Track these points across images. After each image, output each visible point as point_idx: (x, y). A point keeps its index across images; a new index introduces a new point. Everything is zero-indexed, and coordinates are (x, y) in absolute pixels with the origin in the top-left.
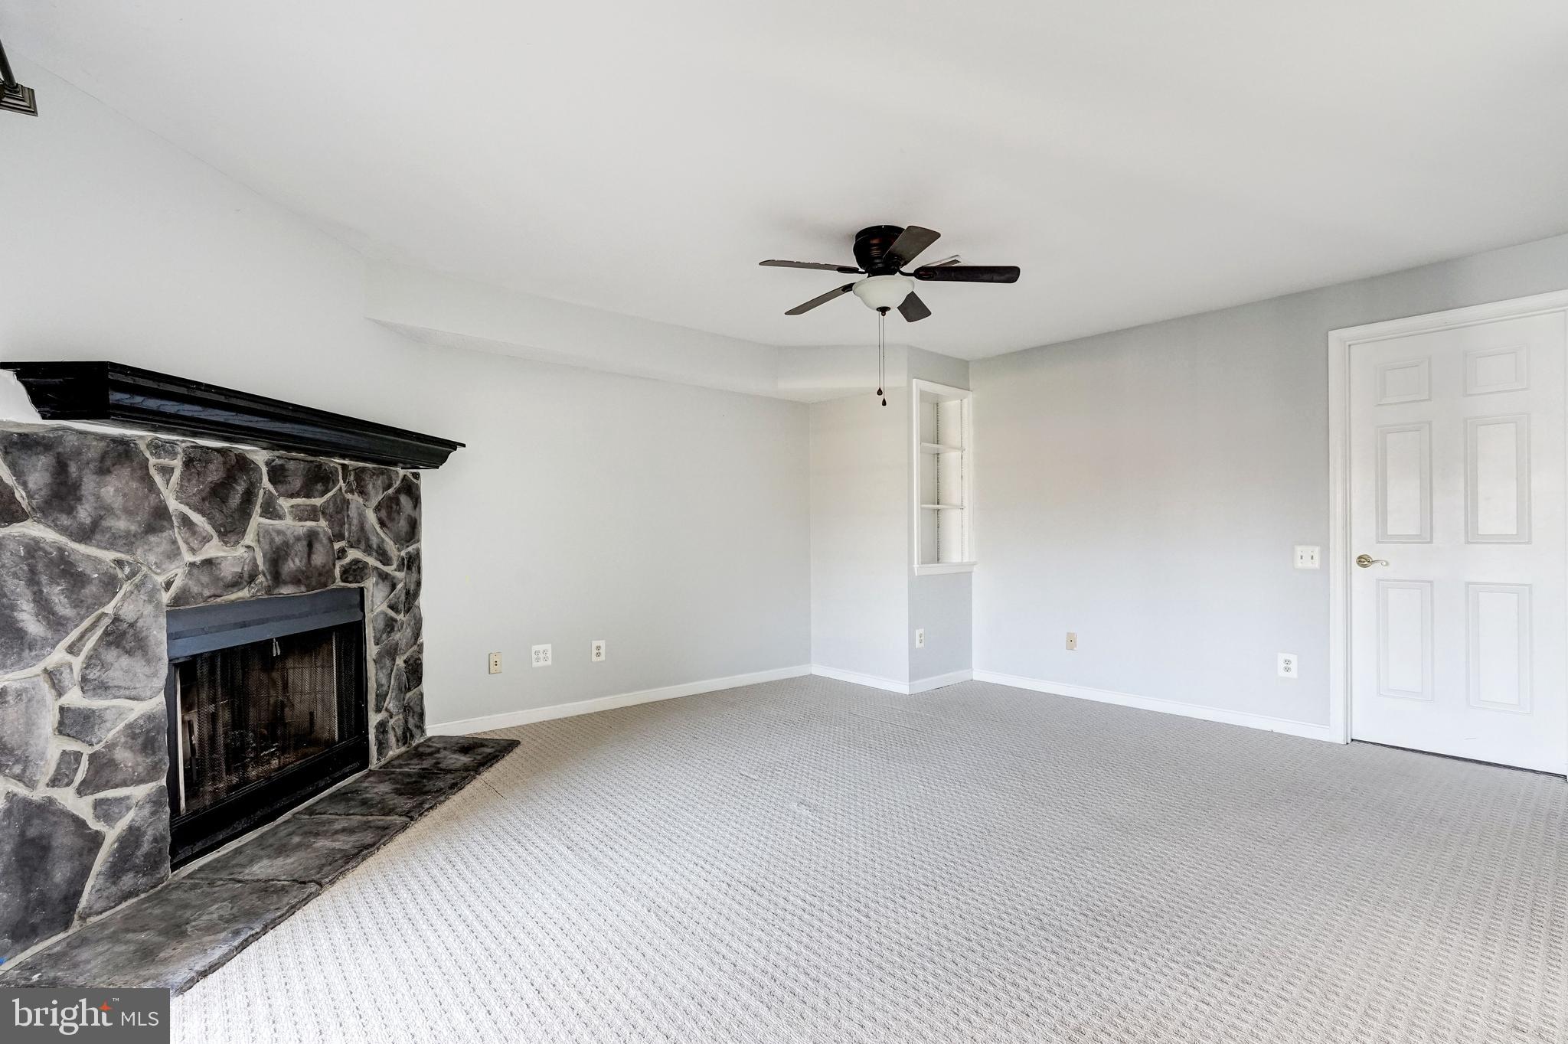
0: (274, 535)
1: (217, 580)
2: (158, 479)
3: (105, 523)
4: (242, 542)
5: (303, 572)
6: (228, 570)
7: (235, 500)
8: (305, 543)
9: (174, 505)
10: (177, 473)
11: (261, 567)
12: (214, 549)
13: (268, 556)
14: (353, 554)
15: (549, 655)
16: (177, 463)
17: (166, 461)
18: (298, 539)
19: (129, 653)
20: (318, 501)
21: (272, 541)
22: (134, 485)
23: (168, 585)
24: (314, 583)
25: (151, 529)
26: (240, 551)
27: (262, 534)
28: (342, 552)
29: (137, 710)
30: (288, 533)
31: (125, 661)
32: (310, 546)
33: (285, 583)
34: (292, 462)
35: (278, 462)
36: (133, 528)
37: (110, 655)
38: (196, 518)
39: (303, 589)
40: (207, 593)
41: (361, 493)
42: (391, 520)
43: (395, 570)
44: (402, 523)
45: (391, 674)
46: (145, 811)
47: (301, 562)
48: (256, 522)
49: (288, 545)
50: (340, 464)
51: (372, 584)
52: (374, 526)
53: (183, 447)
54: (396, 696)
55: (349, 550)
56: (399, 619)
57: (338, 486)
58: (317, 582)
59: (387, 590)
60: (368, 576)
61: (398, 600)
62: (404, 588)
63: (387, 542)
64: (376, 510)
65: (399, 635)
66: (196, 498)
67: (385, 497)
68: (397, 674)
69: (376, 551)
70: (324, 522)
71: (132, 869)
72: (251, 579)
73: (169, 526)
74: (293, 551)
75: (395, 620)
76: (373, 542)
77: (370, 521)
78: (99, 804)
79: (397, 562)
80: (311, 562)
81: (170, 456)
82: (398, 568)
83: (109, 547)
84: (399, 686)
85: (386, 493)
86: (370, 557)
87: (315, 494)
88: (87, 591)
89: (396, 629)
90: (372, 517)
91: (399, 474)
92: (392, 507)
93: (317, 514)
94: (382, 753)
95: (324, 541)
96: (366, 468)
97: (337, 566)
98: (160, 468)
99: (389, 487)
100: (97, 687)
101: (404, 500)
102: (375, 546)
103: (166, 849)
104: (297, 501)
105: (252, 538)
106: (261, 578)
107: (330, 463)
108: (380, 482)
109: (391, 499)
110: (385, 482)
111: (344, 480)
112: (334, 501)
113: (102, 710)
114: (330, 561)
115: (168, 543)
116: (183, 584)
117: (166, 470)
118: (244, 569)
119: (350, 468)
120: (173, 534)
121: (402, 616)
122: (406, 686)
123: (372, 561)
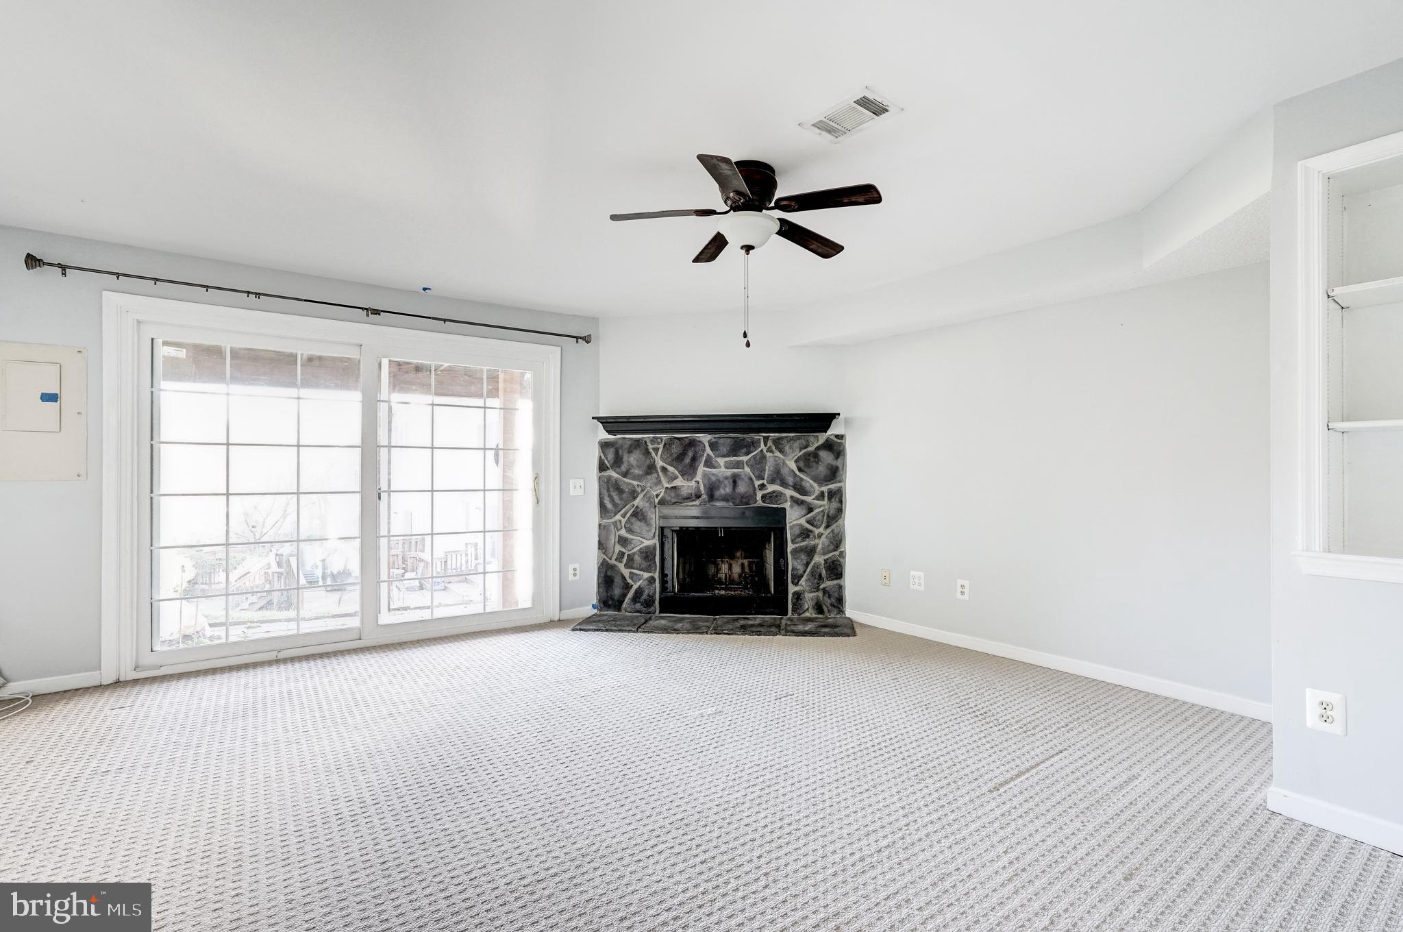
0: (711, 476)
1: (678, 496)
2: (653, 454)
3: (632, 471)
4: (694, 480)
5: (730, 495)
6: (685, 492)
7: (687, 460)
8: (731, 481)
9: (660, 463)
10: (661, 450)
11: (703, 492)
12: (679, 482)
13: (707, 486)
14: (771, 488)
15: (922, 581)
16: (661, 446)
17: (656, 446)
18: (726, 478)
19: (640, 520)
20: (745, 459)
21: (709, 479)
22: (640, 456)
23: (657, 496)
24: (738, 502)
25: (646, 474)
26: (693, 484)
27: (705, 475)
28: (762, 486)
29: (647, 543)
30: (720, 475)
31: (639, 523)
32: (735, 482)
33: (718, 500)
34: (722, 439)
35: (714, 440)
36: (641, 473)
37: (633, 520)
38: (671, 469)
39: (731, 504)
40: (674, 501)
41: (780, 452)
42: (812, 467)
43: (813, 499)
44: (822, 469)
45: (807, 564)
46: (646, 583)
47: (728, 490)
48: (701, 469)
49: (719, 481)
50: (764, 437)
51: (791, 506)
52: (793, 471)
53: (664, 438)
54: (809, 579)
55: (768, 485)
56: (817, 531)
57: (760, 449)
58: (741, 501)
59: (804, 512)
60: (786, 501)
61: (817, 519)
62: (823, 511)
63: (808, 481)
64: (796, 461)
65: (817, 541)
66: (669, 460)
67: (805, 453)
68: (814, 566)
69: (792, 486)
70: (747, 470)
71: (639, 602)
72: (698, 496)
73: (657, 472)
74: (723, 485)
75: (811, 531)
76: (790, 480)
77: (790, 469)
78: (631, 573)
79: (816, 494)
80: (736, 491)
81: (659, 443)
82: (817, 498)
83: (634, 480)
84: (812, 574)
85: (805, 450)
86: (788, 490)
87: (741, 454)
88: (624, 495)
89: (811, 537)
90: (793, 466)
91: (820, 437)
92: (809, 459)
93: (738, 465)
94: (796, 611)
95: (746, 480)
96: (787, 437)
97: (759, 494)
98: (654, 449)
99: (806, 447)
100: (630, 531)
101: (824, 454)
102: (791, 484)
103: (654, 602)
104: (727, 459)
105: (699, 477)
106: (704, 497)
107: (756, 436)
108: (797, 444)
109: (809, 454)
110: (802, 444)
111: (765, 445)
112: (754, 457)
113: (632, 539)
114: (751, 490)
115: (657, 478)
116: (663, 496)
117: (656, 450)
118: (693, 492)
119: (770, 438)
120: (658, 475)
121: (821, 530)
122: (820, 575)
123: (789, 493)
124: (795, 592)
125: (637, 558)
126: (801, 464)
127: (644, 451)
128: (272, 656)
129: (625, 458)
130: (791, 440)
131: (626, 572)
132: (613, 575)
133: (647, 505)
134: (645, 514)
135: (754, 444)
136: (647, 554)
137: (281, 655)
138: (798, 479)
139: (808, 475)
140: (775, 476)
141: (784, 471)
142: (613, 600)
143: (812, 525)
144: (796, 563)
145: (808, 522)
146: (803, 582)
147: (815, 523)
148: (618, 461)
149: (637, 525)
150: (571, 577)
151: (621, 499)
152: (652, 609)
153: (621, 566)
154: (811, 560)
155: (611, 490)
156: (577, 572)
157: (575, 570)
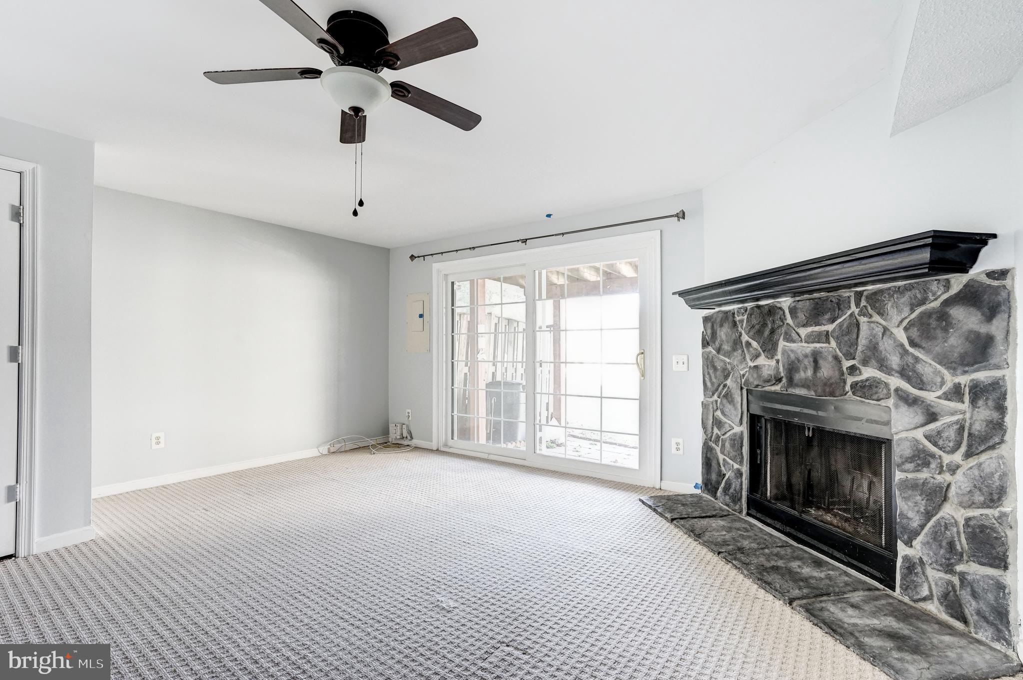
0: (790, 353)
1: (759, 376)
2: (739, 326)
3: (723, 347)
4: (776, 357)
5: (811, 381)
6: (766, 372)
7: (767, 333)
8: (811, 360)
9: (745, 338)
10: (745, 321)
11: (782, 374)
12: (762, 361)
13: (786, 366)
14: (869, 372)
16: (745, 317)
17: (741, 317)
18: (806, 356)
19: (730, 403)
20: (830, 327)
21: (789, 356)
22: (729, 330)
23: (744, 375)
24: (819, 391)
25: (734, 349)
26: (774, 363)
27: (784, 352)
28: (853, 369)
29: (737, 429)
30: (799, 351)
31: (729, 406)
32: (816, 362)
33: (797, 386)
36: (729, 349)
37: (725, 401)
38: (755, 344)
39: (813, 393)
40: (756, 383)
41: (879, 313)
42: (935, 338)
43: (939, 397)
44: (955, 342)
45: (928, 515)
46: (733, 474)
47: (810, 373)
48: (782, 344)
49: (799, 361)
50: (856, 292)
51: (897, 406)
52: (902, 345)
53: (749, 308)
54: (928, 543)
55: (863, 369)
56: (947, 459)
57: (849, 313)
58: (824, 391)
59: (920, 418)
60: (888, 396)
61: (945, 435)
62: (957, 422)
63: (928, 366)
64: (906, 329)
65: (947, 477)
66: (751, 333)
67: (921, 313)
68: (938, 523)
69: (897, 372)
70: (833, 344)
71: (728, 495)
72: (779, 380)
73: (742, 348)
74: (803, 365)
75: (933, 456)
76: (895, 361)
77: (895, 340)
78: (724, 460)
79: (945, 388)
80: (818, 374)
81: (743, 314)
82: (946, 397)
83: (725, 357)
84: (936, 536)
85: (922, 308)
86: (892, 378)
87: (824, 322)
88: (718, 373)
89: (933, 466)
90: (901, 336)
91: (953, 281)
92: (929, 325)
93: (826, 337)
94: (906, 589)
95: (830, 359)
96: (889, 289)
97: (850, 380)
98: (739, 321)
99: (923, 302)
100: (723, 413)
101: (958, 313)
102: (895, 367)
103: (740, 499)
104: (810, 329)
105: (779, 356)
106: (784, 380)
107: (845, 293)
108: (905, 299)
109: (928, 315)
110: (916, 297)
111: (857, 305)
112: (840, 326)
113: (726, 423)
114: (837, 373)
115: (742, 355)
116: (748, 377)
117: (742, 321)
118: (772, 372)
119: (865, 293)
120: (743, 351)
121: (957, 457)
122: (951, 545)
123: (895, 382)
124: (907, 556)
125: (727, 445)
126: (915, 333)
127: (731, 325)
128: (485, 456)
129: (718, 332)
130: (895, 292)
131: (721, 457)
132: (711, 458)
133: (734, 385)
134: (733, 396)
135: (841, 305)
136: (737, 442)
137: (492, 457)
138: (910, 360)
139: (928, 351)
140: (869, 353)
141: (886, 345)
142: (711, 484)
143: (935, 444)
144: (906, 506)
145: (927, 437)
146: (917, 543)
147: (941, 443)
148: (714, 334)
149: (728, 408)
150: (674, 451)
151: (716, 377)
152: (737, 507)
153: (718, 449)
154: (939, 507)
155: (709, 367)
156: (681, 447)
157: (678, 444)
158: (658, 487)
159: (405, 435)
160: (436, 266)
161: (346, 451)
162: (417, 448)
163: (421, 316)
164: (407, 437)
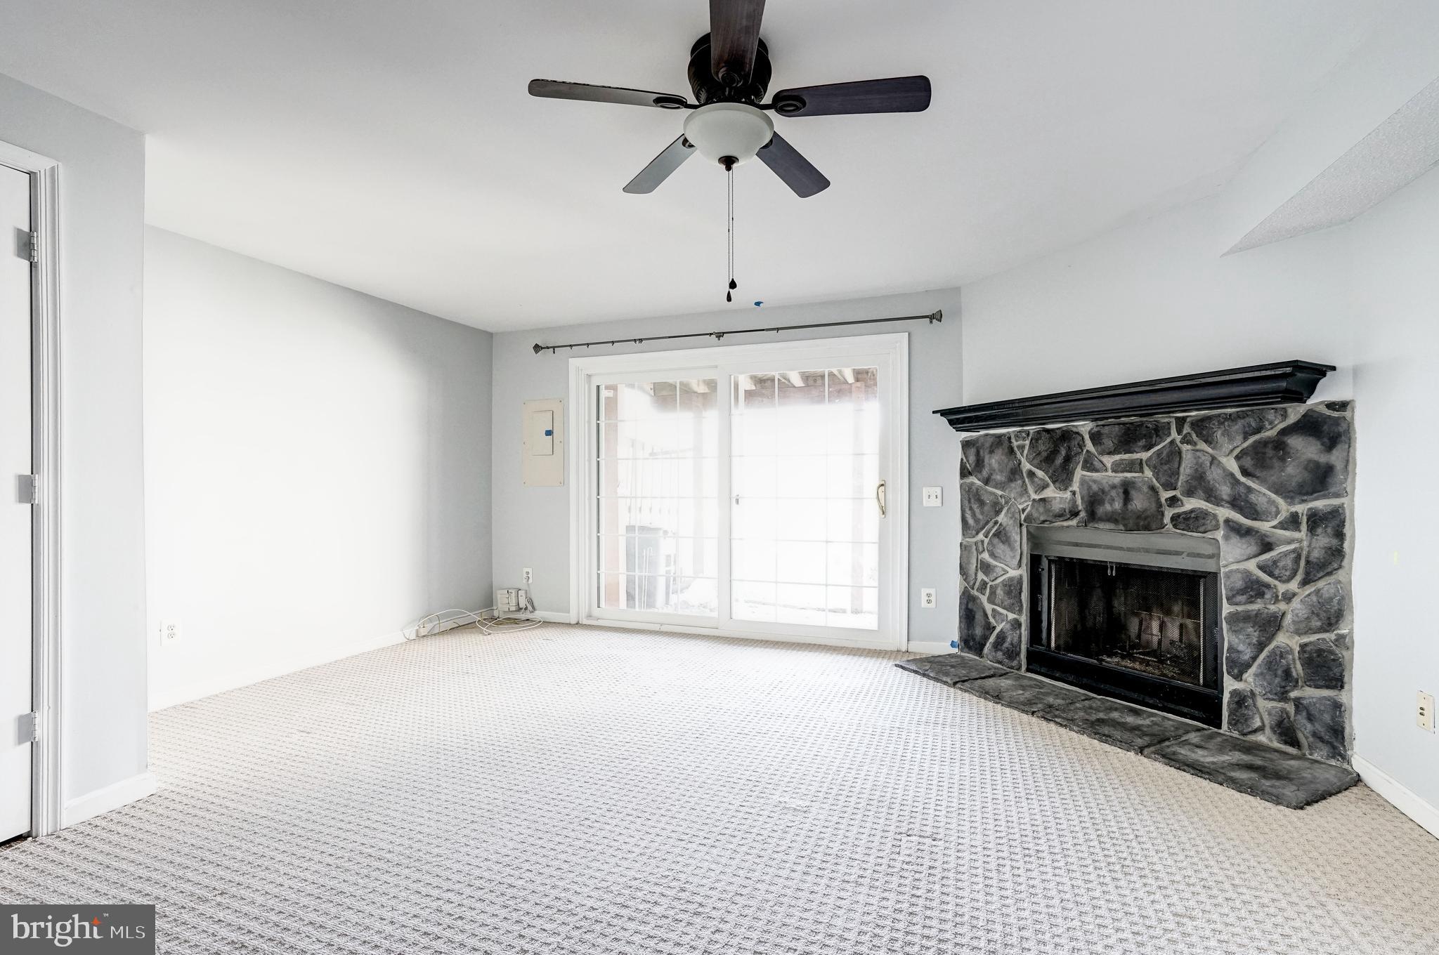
1: (1047, 511)
2: (1018, 453)
3: (993, 477)
4: (1071, 489)
5: (1120, 514)
6: (1056, 507)
7: (1059, 461)
8: (1121, 491)
9: (1026, 466)
10: (1027, 447)
11: (1080, 508)
12: (1051, 492)
13: (1086, 499)
14: (1190, 504)
16: (1027, 442)
17: (1020, 442)
18: (1114, 487)
19: (1003, 543)
20: (1145, 456)
21: (1089, 488)
22: (1003, 457)
23: (1024, 510)
24: (1131, 525)
25: (1011, 480)
26: (1068, 495)
27: (1083, 483)
28: (1173, 501)
29: (1013, 573)
30: (1104, 481)
31: (1001, 546)
32: (1126, 494)
33: (1101, 520)
34: (1106, 428)
35: (1096, 429)
36: (1003, 479)
37: (996, 541)
38: (1040, 473)
40: (1042, 518)
41: (1206, 441)
42: (1271, 467)
43: (1274, 527)
44: (1292, 471)
45: (1261, 646)
46: (1008, 626)
47: (1118, 505)
48: (1079, 473)
49: (1103, 491)
50: (1177, 418)
51: (1226, 538)
52: (1232, 475)
53: (1031, 432)
54: (1262, 674)
55: (1185, 499)
56: (1282, 588)
57: (1169, 440)
58: (1137, 525)
59: (1253, 549)
60: (1217, 528)
61: (1281, 564)
62: (1294, 551)
63: (1262, 494)
64: (1238, 458)
65: (1282, 606)
66: (1036, 462)
67: (1255, 442)
68: (1273, 652)
69: (1228, 502)
70: (1148, 473)
71: (1001, 650)
72: (1075, 514)
73: (1023, 478)
74: (1109, 496)
75: (1268, 586)
76: (1225, 491)
77: (1224, 469)
78: (994, 610)
79: (1280, 518)
80: (1129, 507)
81: (1024, 439)
82: (1282, 526)
83: (996, 488)
84: (1270, 665)
85: (1257, 437)
86: (1221, 509)
87: (1136, 449)
88: (986, 508)
89: (1268, 596)
90: (1233, 466)
91: (1290, 410)
92: (1264, 453)
93: (1138, 466)
94: (1235, 724)
95: (1145, 489)
96: (1219, 415)
97: (1169, 513)
98: (1019, 447)
99: (1258, 430)
100: (992, 555)
101: (1295, 442)
102: (1225, 497)
103: (1018, 654)
104: (1117, 457)
105: (1075, 486)
106: (1083, 514)
107: (1163, 419)
108: (1240, 424)
109: (1265, 443)
110: (1249, 425)
111: (1179, 432)
112: (1159, 453)
113: (996, 566)
114: (1154, 505)
115: (1022, 487)
116: (1030, 511)
117: (1022, 448)
118: (1066, 506)
119: (1188, 420)
120: (1024, 482)
121: (1293, 586)
122: (1287, 674)
123: (1224, 513)
124: (1235, 690)
125: (999, 592)
126: (1248, 462)
127: (1006, 450)
128: (656, 628)
129: (986, 461)
130: (1226, 419)
131: (989, 608)
132: (975, 609)
133: (1011, 522)
134: (1009, 534)
135: (1160, 431)
136: (1012, 588)
137: (664, 628)
138: (1242, 490)
139: (1263, 481)
140: (1194, 483)
141: (1213, 475)
142: (974, 640)
143: (1271, 574)
144: (1237, 640)
145: (1261, 568)
146: (1249, 675)
147: (1277, 572)
148: (979, 463)
149: (1001, 549)
150: (924, 604)
151: (982, 513)
152: (1015, 663)
153: (984, 599)
154: (1271, 638)
155: (972, 500)
156: (933, 598)
157: (929, 595)
158: (904, 649)
159: (522, 605)
160: (574, 363)
161: (442, 633)
162: (546, 624)
163: (549, 433)
164: (526, 609)
